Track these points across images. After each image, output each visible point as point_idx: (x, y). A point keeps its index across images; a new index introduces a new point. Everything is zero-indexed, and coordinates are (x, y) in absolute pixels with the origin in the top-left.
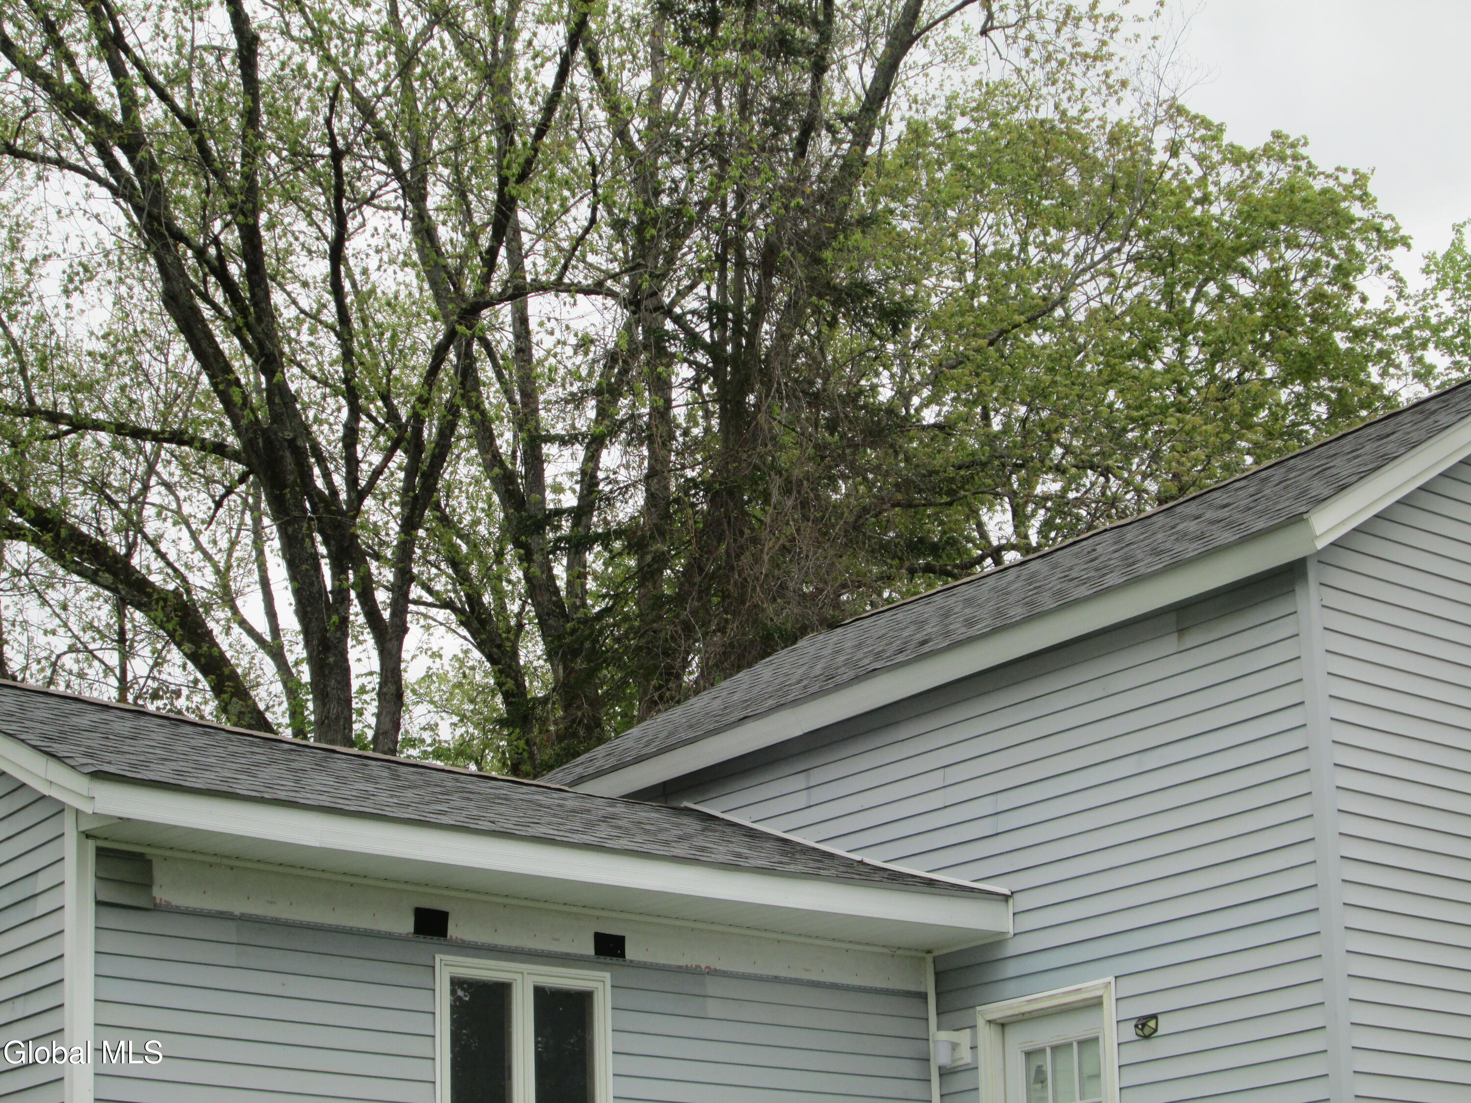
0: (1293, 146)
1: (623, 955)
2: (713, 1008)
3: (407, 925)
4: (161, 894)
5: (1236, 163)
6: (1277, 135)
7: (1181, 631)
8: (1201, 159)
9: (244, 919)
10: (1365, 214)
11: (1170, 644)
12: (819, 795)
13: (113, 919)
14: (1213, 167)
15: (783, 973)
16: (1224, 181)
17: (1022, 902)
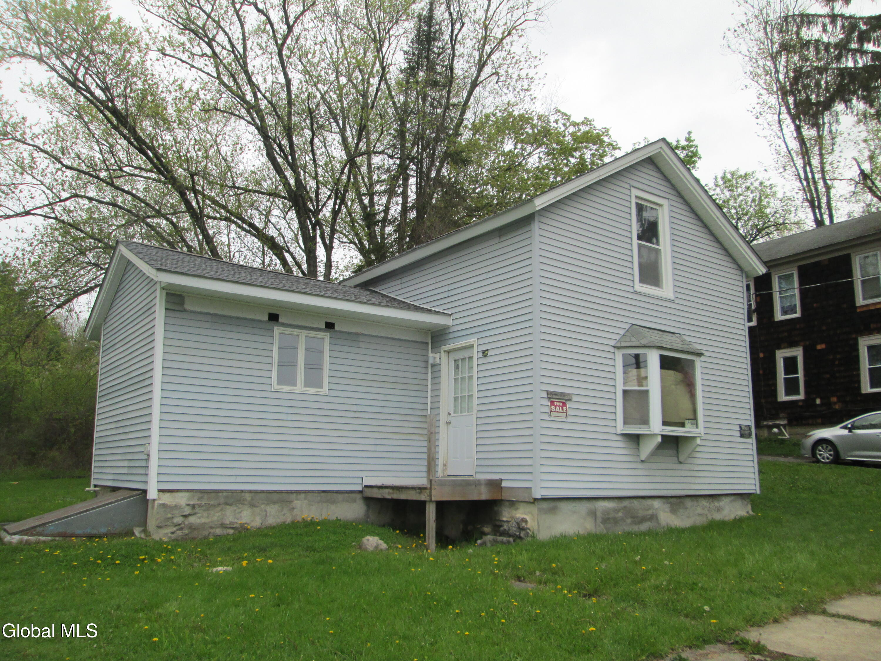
0: (590, 121)
1: (334, 328)
2: (362, 345)
3: (266, 318)
4: (187, 306)
5: (574, 126)
6: (586, 118)
7: (500, 236)
8: (564, 125)
9: (214, 315)
10: (609, 141)
11: (497, 240)
12: (404, 285)
13: (171, 314)
14: (567, 128)
15: (384, 335)
16: (571, 131)
17: (455, 316)
